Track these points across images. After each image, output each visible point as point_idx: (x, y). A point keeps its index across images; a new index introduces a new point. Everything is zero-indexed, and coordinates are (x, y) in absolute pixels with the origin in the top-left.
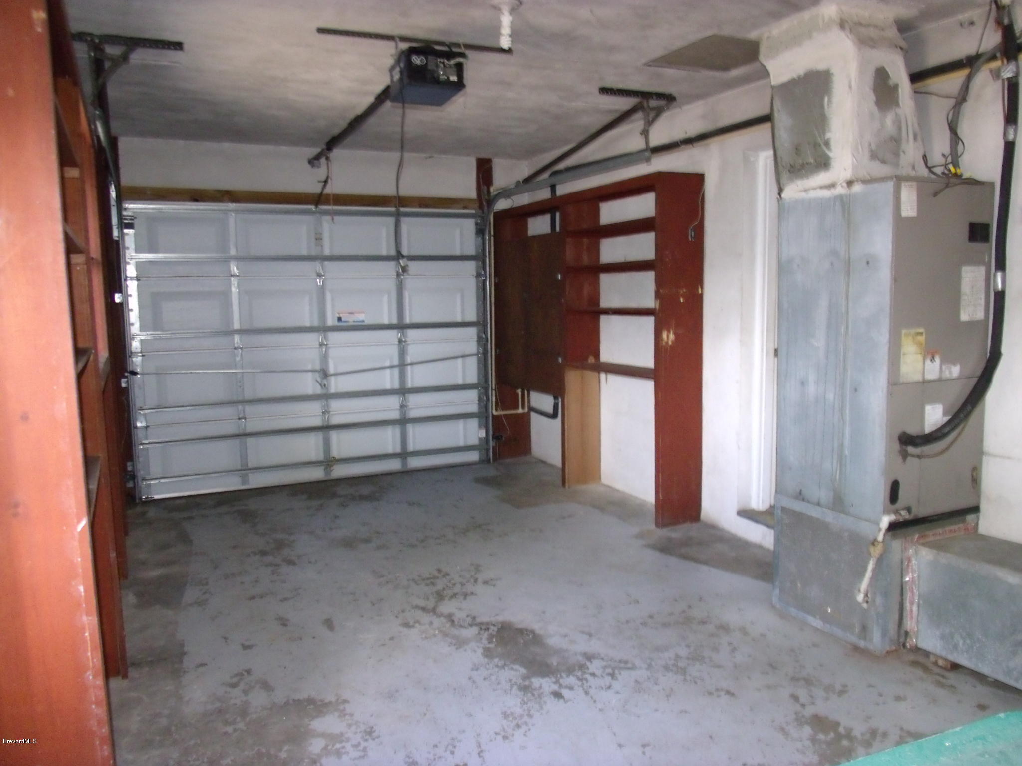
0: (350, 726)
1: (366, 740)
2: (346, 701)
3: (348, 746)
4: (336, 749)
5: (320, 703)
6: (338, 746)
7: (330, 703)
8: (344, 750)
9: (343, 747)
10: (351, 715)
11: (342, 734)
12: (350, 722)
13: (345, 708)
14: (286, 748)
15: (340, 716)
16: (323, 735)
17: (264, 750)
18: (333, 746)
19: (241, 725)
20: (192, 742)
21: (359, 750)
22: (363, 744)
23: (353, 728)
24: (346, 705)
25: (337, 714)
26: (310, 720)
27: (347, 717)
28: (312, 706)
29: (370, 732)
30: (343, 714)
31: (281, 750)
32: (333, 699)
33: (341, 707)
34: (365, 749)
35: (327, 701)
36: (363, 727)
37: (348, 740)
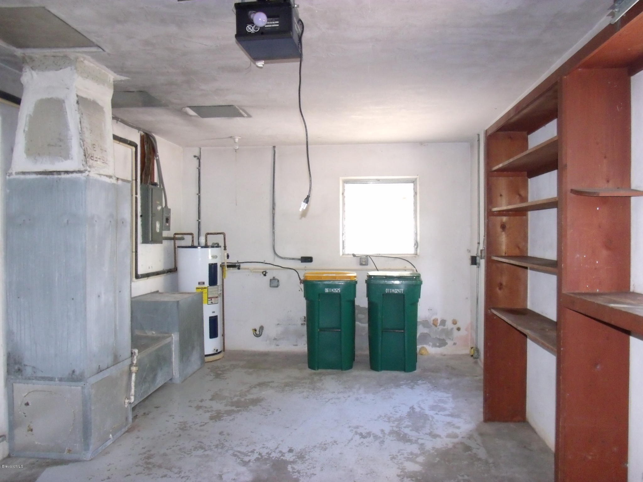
0: (402, 463)
1: (396, 455)
2: (398, 476)
3: (406, 455)
4: (412, 455)
5: (413, 479)
6: (411, 456)
7: (407, 477)
8: (409, 454)
9: (408, 455)
10: (398, 468)
11: (407, 461)
12: (400, 465)
13: (401, 473)
14: (436, 461)
15: (405, 469)
16: (417, 463)
17: (447, 463)
18: (413, 457)
19: (460, 478)
20: (486, 475)
21: (401, 453)
22: (398, 454)
23: (400, 461)
24: (399, 474)
25: (406, 471)
26: (421, 471)
27: (401, 468)
28: (419, 478)
29: (393, 458)
30: (403, 470)
31: (439, 461)
32: (405, 479)
33: (402, 473)
34: (399, 452)
35: (409, 479)
36: (396, 461)
37: (405, 458)
